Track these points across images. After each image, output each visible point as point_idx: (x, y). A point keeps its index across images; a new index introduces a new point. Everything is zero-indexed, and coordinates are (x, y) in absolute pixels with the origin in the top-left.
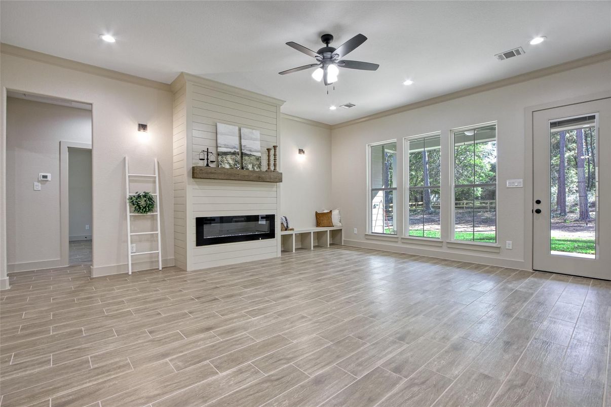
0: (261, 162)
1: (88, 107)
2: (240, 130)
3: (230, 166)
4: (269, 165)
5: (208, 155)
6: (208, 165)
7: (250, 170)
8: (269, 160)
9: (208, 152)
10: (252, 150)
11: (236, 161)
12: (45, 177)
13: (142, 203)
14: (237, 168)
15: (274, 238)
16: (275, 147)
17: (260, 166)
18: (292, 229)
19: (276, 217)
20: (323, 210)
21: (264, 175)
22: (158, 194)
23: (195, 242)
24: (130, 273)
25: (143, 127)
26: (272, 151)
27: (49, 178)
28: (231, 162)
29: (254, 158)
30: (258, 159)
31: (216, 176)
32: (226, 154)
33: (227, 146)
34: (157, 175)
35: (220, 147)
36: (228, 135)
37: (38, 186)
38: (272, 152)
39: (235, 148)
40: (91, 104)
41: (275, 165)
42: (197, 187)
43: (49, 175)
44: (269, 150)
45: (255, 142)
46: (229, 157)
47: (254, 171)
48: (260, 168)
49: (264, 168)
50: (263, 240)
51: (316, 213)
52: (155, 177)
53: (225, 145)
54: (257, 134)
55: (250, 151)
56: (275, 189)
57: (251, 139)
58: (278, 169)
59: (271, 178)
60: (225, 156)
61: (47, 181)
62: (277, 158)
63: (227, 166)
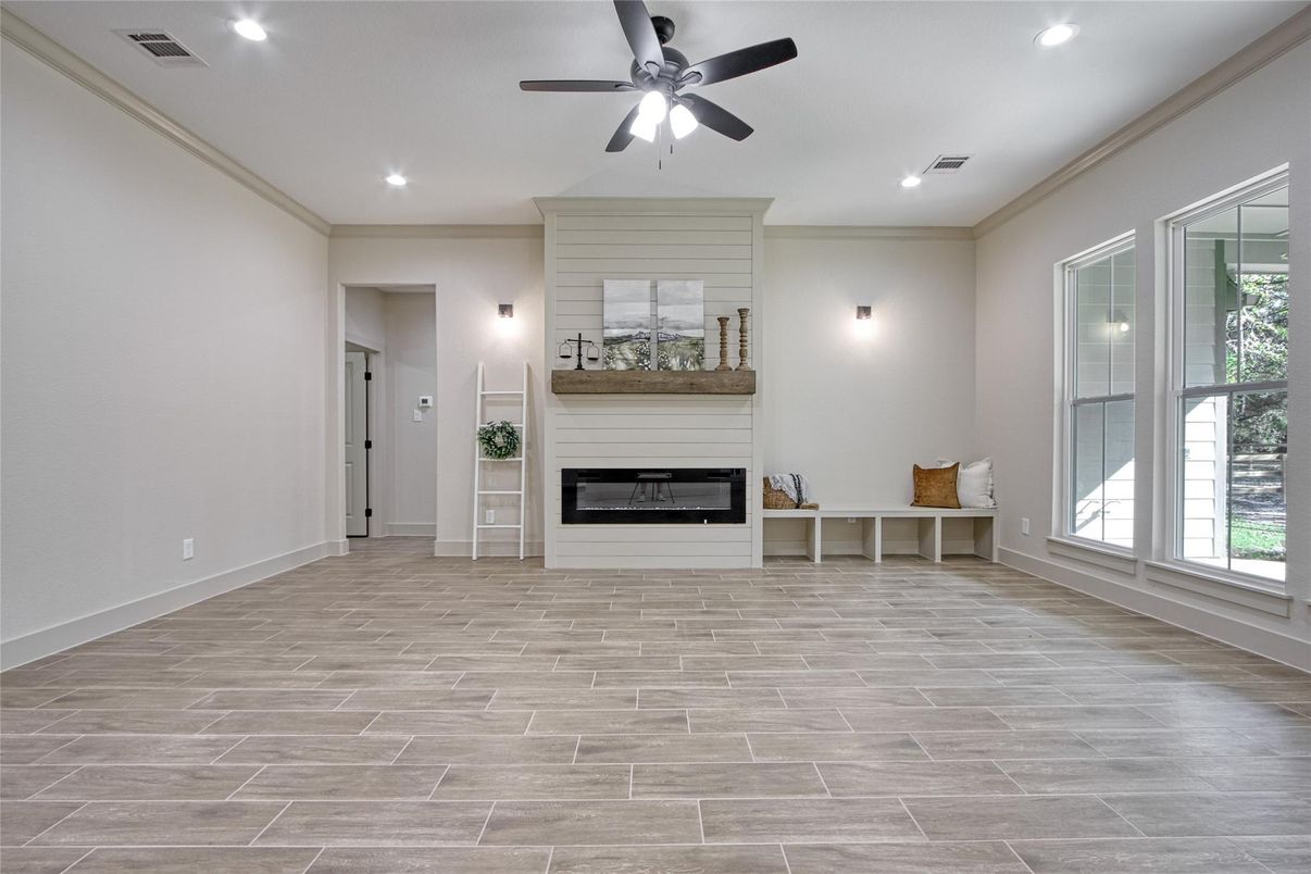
0: (703, 351)
1: (431, 290)
2: (654, 287)
3: (628, 364)
4: (723, 355)
5: (580, 348)
6: (580, 367)
7: (675, 369)
8: (723, 344)
9: (580, 341)
10: (682, 326)
11: (643, 354)
12: (425, 401)
13: (499, 440)
14: (643, 368)
15: (744, 522)
16: (742, 312)
17: (699, 359)
18: (814, 507)
19: (747, 474)
20: (942, 462)
21: (703, 380)
22: (524, 425)
23: (560, 516)
24: (474, 558)
25: (505, 309)
26: (736, 324)
27: (430, 403)
28: (631, 356)
29: (687, 342)
30: (696, 344)
31: (589, 387)
32: (618, 341)
33: (623, 325)
34: (525, 392)
35: (608, 328)
36: (627, 301)
37: (418, 415)
38: (734, 324)
39: (640, 326)
40: (434, 286)
41: (742, 354)
42: (564, 410)
43: (429, 398)
44: (723, 321)
45: (690, 306)
46: (625, 347)
47: (684, 372)
48: (699, 364)
49: (712, 361)
50: (710, 525)
51: (916, 468)
52: (522, 395)
53: (617, 323)
54: (696, 288)
55: (678, 328)
56: (746, 410)
57: (682, 302)
58: (749, 364)
59: (723, 385)
60: (617, 346)
61: (428, 407)
62: (748, 338)
63: (621, 366)
